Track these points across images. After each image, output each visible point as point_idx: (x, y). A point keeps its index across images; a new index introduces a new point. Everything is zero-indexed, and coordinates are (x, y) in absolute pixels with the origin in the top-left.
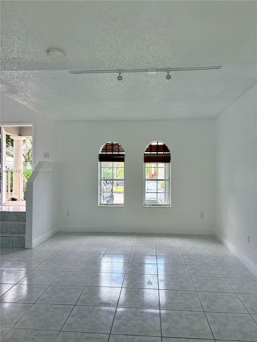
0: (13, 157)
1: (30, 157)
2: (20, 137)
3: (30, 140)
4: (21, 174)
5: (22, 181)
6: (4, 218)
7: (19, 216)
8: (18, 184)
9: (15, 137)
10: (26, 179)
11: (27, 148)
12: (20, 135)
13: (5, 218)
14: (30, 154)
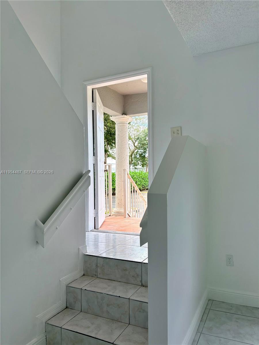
0: (115, 159)
1: (133, 159)
2: (124, 116)
3: (133, 141)
4: (128, 174)
5: (129, 186)
6: (97, 272)
7: (126, 270)
8: (123, 190)
9: (117, 117)
10: (133, 181)
11: (130, 150)
12: (124, 113)
13: (99, 270)
14: (133, 157)
